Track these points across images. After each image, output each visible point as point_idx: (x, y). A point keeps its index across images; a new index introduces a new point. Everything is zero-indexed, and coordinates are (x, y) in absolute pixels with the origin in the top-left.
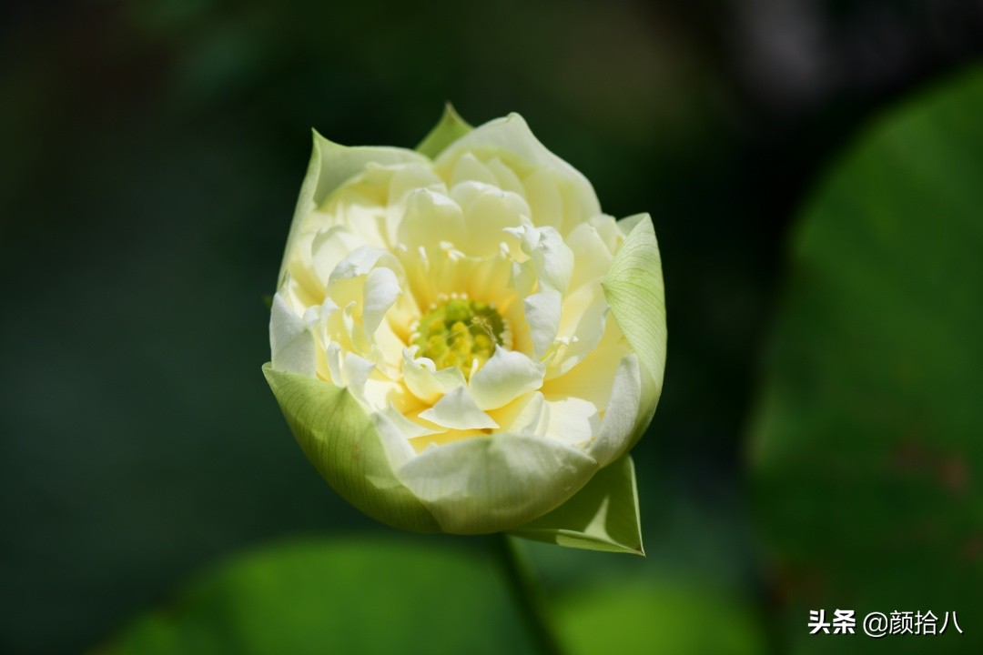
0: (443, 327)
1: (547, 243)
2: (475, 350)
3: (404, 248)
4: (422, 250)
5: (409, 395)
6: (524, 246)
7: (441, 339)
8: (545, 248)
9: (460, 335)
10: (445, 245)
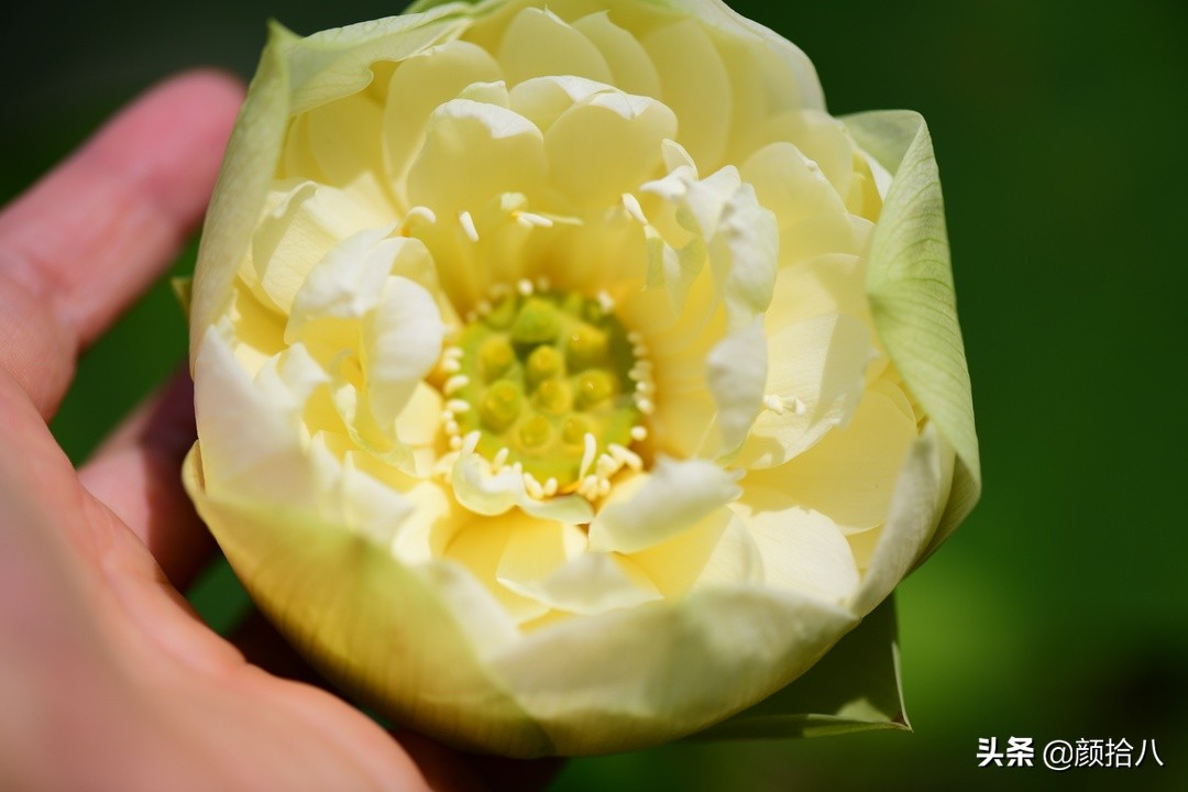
0: (509, 355)
1: (736, 221)
2: (582, 403)
3: (429, 214)
4: (466, 219)
5: (459, 511)
6: (684, 216)
7: (510, 386)
8: (735, 234)
9: (547, 375)
10: (511, 200)
